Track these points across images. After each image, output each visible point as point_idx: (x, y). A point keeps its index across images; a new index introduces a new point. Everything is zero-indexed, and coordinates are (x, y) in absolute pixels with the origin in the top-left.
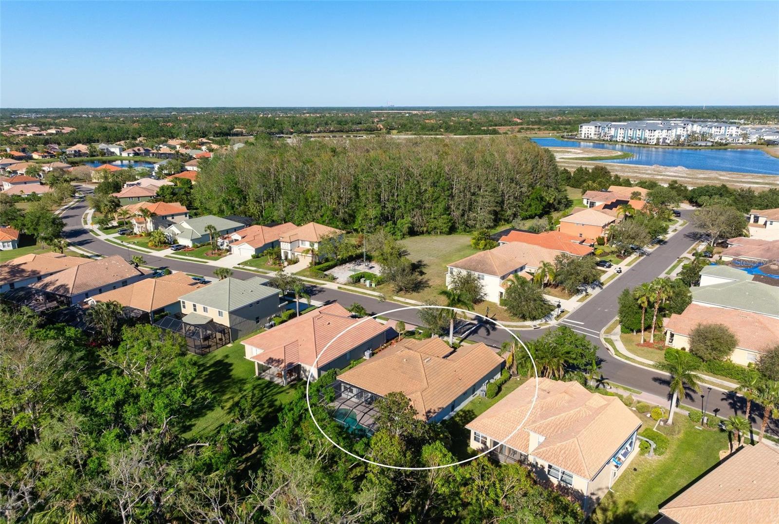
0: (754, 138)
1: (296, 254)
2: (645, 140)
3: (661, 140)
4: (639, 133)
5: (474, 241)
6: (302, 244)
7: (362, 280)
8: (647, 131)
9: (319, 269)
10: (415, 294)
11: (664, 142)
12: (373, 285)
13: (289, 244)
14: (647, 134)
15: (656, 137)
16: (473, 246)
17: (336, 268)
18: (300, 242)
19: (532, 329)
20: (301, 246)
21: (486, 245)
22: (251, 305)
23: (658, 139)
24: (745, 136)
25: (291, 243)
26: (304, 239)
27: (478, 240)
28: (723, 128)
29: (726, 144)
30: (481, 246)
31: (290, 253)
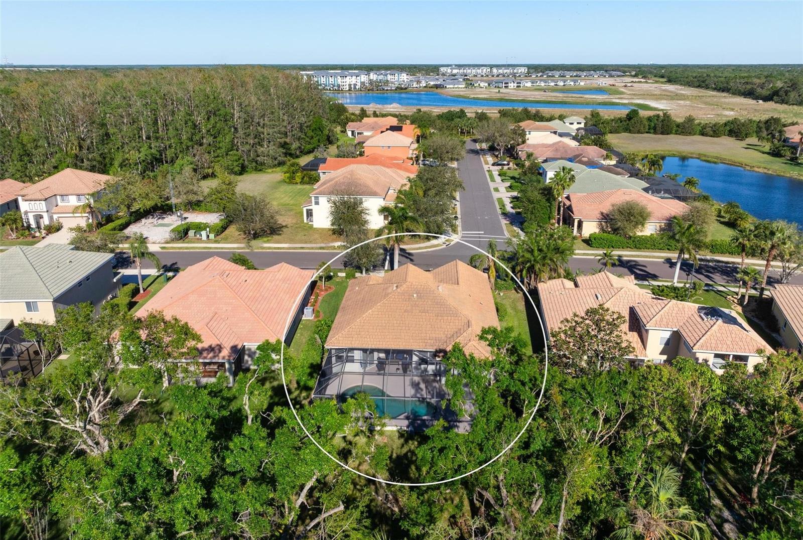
0: (423, 84)
1: (55, 217)
2: (339, 86)
3: (352, 86)
4: (331, 80)
5: (288, 175)
6: (63, 200)
7: (191, 233)
8: (339, 77)
9: (114, 229)
10: (276, 237)
11: (355, 88)
12: (212, 236)
13: (43, 203)
14: (339, 80)
15: (348, 83)
16: (288, 180)
17: (131, 226)
18: (58, 197)
19: (444, 246)
20: (60, 203)
21: (303, 178)
22: (80, 284)
23: (350, 85)
24: (419, 82)
25: (46, 200)
26: (62, 193)
27: (294, 173)
28: (396, 75)
29: (406, 89)
30: (298, 180)
31: (45, 215)
